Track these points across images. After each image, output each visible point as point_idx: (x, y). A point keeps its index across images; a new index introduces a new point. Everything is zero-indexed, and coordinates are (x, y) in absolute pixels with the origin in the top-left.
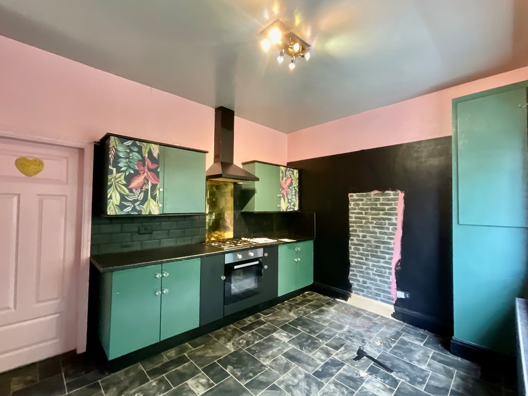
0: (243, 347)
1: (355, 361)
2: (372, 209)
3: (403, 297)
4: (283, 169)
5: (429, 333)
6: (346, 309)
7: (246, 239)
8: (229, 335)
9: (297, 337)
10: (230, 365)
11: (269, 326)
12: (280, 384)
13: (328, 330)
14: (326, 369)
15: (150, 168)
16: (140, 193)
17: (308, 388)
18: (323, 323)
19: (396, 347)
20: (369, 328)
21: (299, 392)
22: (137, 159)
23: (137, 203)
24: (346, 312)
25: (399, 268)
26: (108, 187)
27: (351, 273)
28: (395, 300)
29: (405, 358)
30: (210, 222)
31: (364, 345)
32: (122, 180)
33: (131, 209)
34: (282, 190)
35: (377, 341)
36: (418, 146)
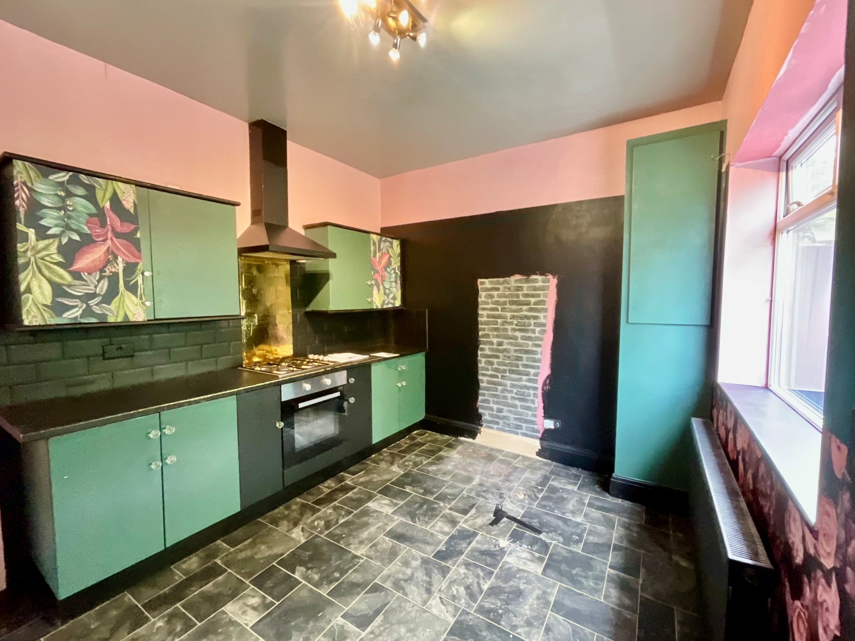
0: (321, 532)
1: (491, 527)
2: (512, 303)
3: (552, 427)
4: (375, 237)
5: (584, 471)
6: (474, 452)
7: (316, 357)
8: (295, 515)
9: (406, 504)
10: (300, 566)
11: (360, 492)
12: (384, 582)
13: (450, 487)
14: (452, 546)
15: (118, 230)
16: (99, 281)
17: (428, 579)
18: (442, 477)
19: (544, 498)
20: (508, 476)
21: (414, 588)
22: (88, 212)
23: (93, 301)
24: (475, 455)
25: (547, 387)
26: (20, 269)
27: (480, 398)
28: (542, 432)
29: (556, 511)
30: (250, 331)
31: (503, 501)
32: (52, 254)
33: (80, 312)
34: (374, 274)
35: (519, 493)
36: (578, 208)
